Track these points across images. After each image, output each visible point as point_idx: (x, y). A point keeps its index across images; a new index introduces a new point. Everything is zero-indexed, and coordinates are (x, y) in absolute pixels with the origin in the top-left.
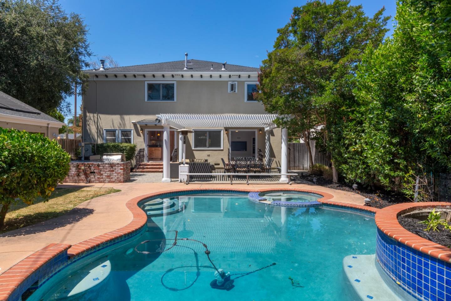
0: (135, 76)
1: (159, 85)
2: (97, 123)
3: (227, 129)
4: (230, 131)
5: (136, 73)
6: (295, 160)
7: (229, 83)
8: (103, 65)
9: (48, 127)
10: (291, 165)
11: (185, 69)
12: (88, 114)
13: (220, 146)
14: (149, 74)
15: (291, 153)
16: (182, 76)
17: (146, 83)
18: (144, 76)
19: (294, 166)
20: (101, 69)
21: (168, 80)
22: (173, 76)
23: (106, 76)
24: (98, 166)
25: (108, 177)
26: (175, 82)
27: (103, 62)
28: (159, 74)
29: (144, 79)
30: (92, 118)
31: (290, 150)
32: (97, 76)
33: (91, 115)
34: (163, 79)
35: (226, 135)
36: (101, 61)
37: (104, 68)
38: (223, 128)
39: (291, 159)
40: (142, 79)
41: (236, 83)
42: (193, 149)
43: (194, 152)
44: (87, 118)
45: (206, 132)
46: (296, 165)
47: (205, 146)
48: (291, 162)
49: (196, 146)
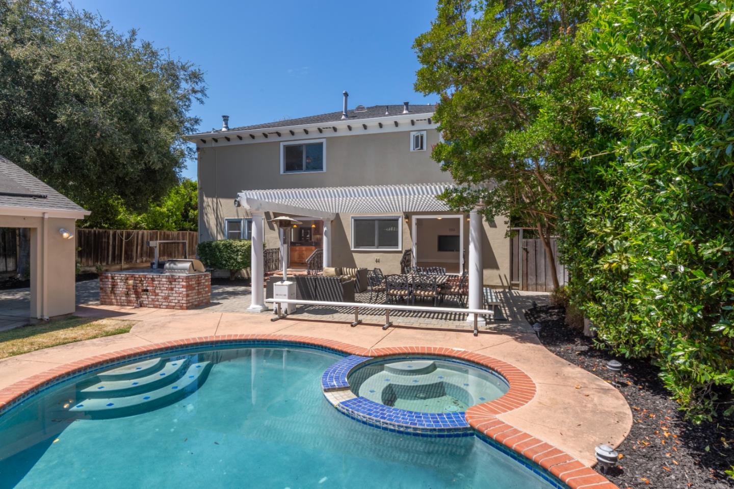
0: (265, 136)
1: (301, 146)
2: (216, 211)
3: (408, 216)
4: (414, 218)
5: (266, 130)
6: (539, 271)
7: (412, 134)
8: (226, 124)
9: (43, 218)
10: (529, 282)
11: (343, 117)
12: (205, 198)
13: (396, 245)
14: (284, 130)
15: (529, 258)
16: (335, 129)
17: (282, 145)
18: (279, 134)
19: (536, 284)
20: (224, 129)
21: (313, 138)
22: (320, 131)
23: (228, 139)
24: (153, 280)
25: (166, 298)
26: (324, 141)
27: (226, 119)
28: (298, 128)
29: (278, 139)
30: (210, 204)
31: (527, 252)
32: (216, 140)
33: (210, 200)
34: (306, 136)
35: (406, 226)
36: (224, 117)
37: (227, 127)
38: (402, 214)
39: (529, 271)
40: (276, 139)
41: (424, 133)
42: (353, 249)
43: (353, 254)
44: (205, 204)
45: (374, 220)
46: (539, 282)
47: (373, 245)
48: (530, 277)
49: (357, 245)
